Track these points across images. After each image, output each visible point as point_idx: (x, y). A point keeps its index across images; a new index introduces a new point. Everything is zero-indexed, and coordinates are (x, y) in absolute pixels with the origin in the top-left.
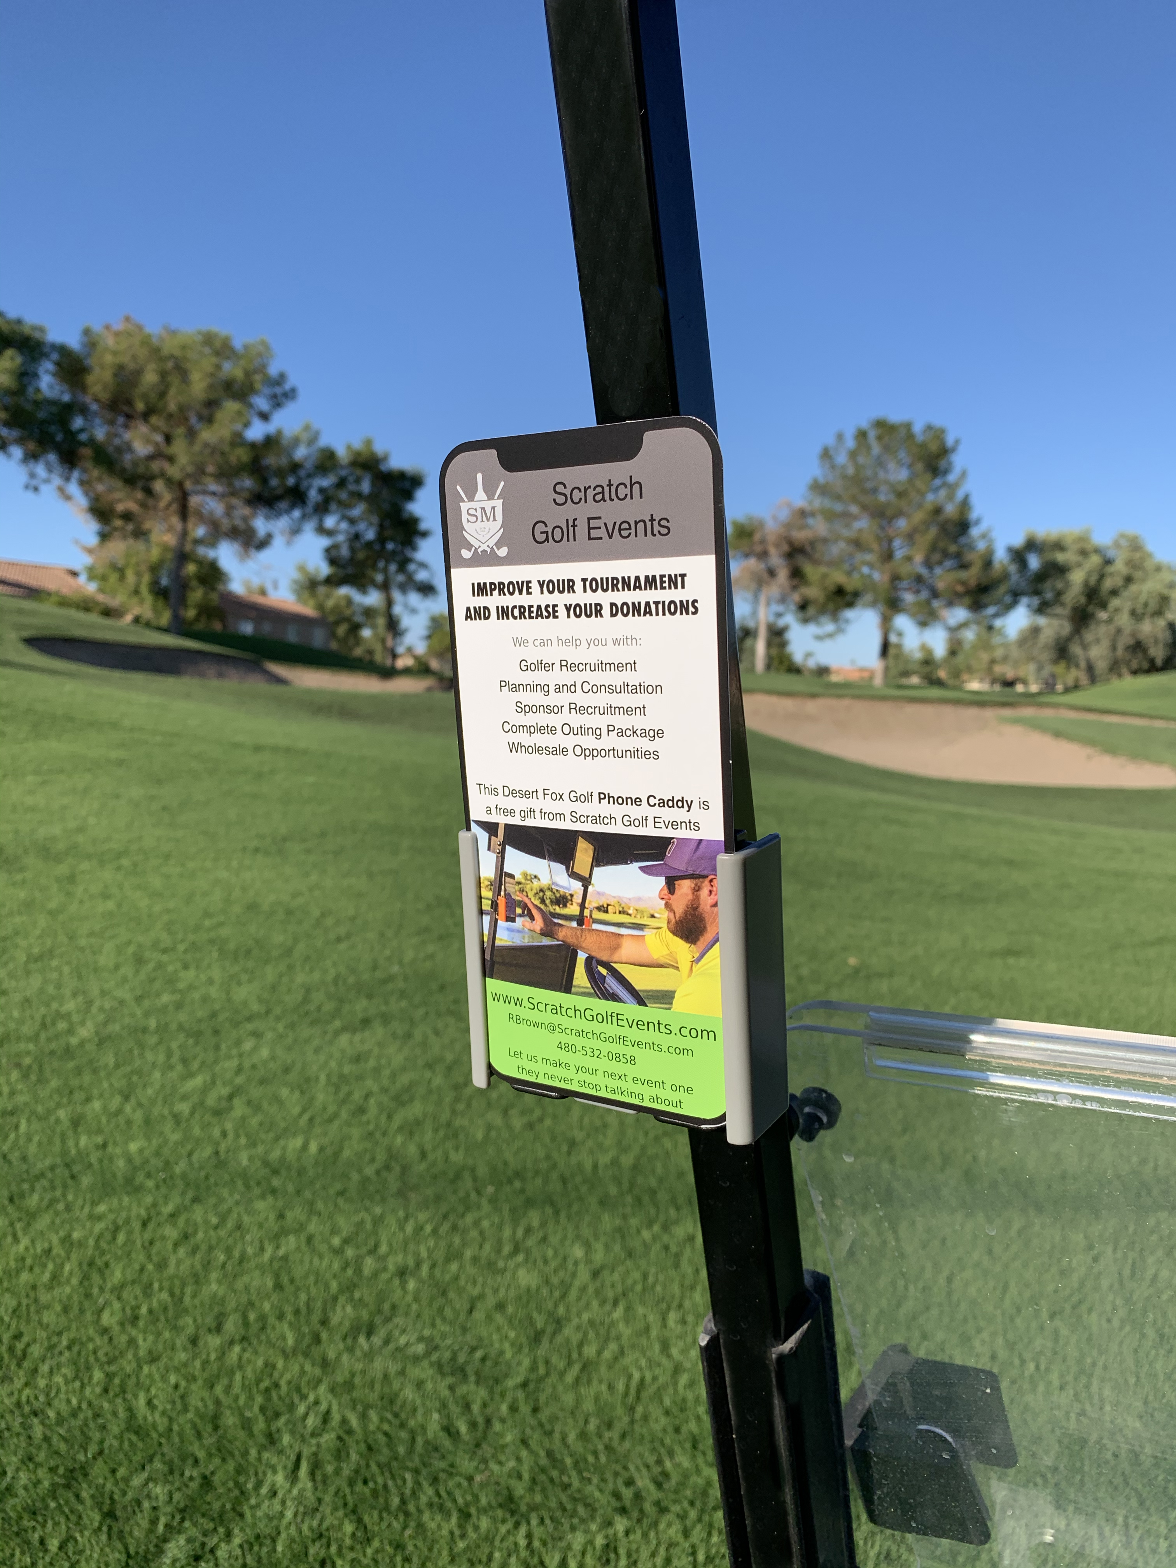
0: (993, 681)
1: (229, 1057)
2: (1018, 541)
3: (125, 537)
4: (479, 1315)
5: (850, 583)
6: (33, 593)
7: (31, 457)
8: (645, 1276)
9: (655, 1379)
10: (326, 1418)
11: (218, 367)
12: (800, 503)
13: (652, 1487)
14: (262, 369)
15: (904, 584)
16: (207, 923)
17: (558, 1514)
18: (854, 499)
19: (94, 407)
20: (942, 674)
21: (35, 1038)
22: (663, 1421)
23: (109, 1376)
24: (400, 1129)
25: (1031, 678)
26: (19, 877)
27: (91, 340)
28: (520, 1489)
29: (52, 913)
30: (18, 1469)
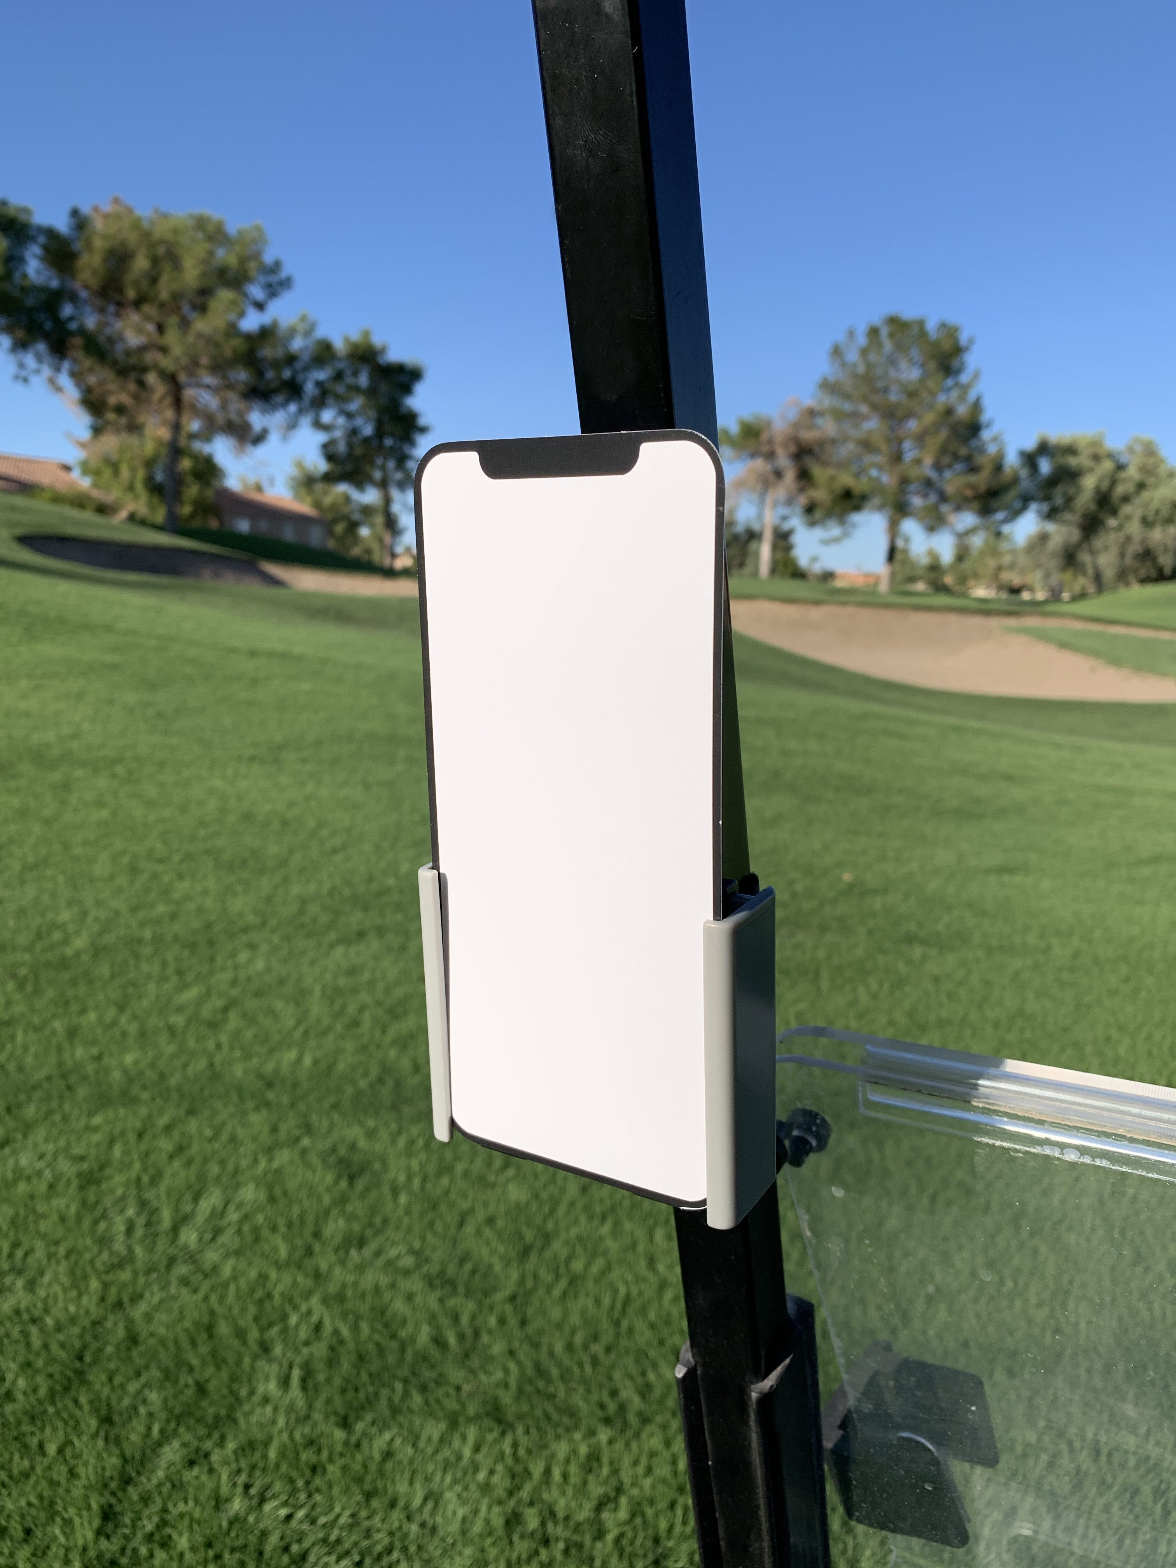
0: (1000, 588)
1: (223, 969)
2: (1030, 444)
3: (118, 431)
4: (469, 1229)
5: (859, 486)
6: (25, 488)
7: (20, 345)
9: (640, 1293)
10: (318, 1327)
11: (211, 253)
12: (809, 402)
13: (636, 1399)
14: (257, 256)
15: (913, 487)
16: (202, 833)
17: (543, 1423)
18: (864, 399)
19: (84, 294)
20: (948, 580)
21: (29, 948)
22: (648, 1334)
23: (106, 1285)
24: (394, 1042)
25: (1038, 586)
26: (13, 784)
27: (80, 221)
28: (506, 1398)
29: (47, 822)
30: (17, 1376)
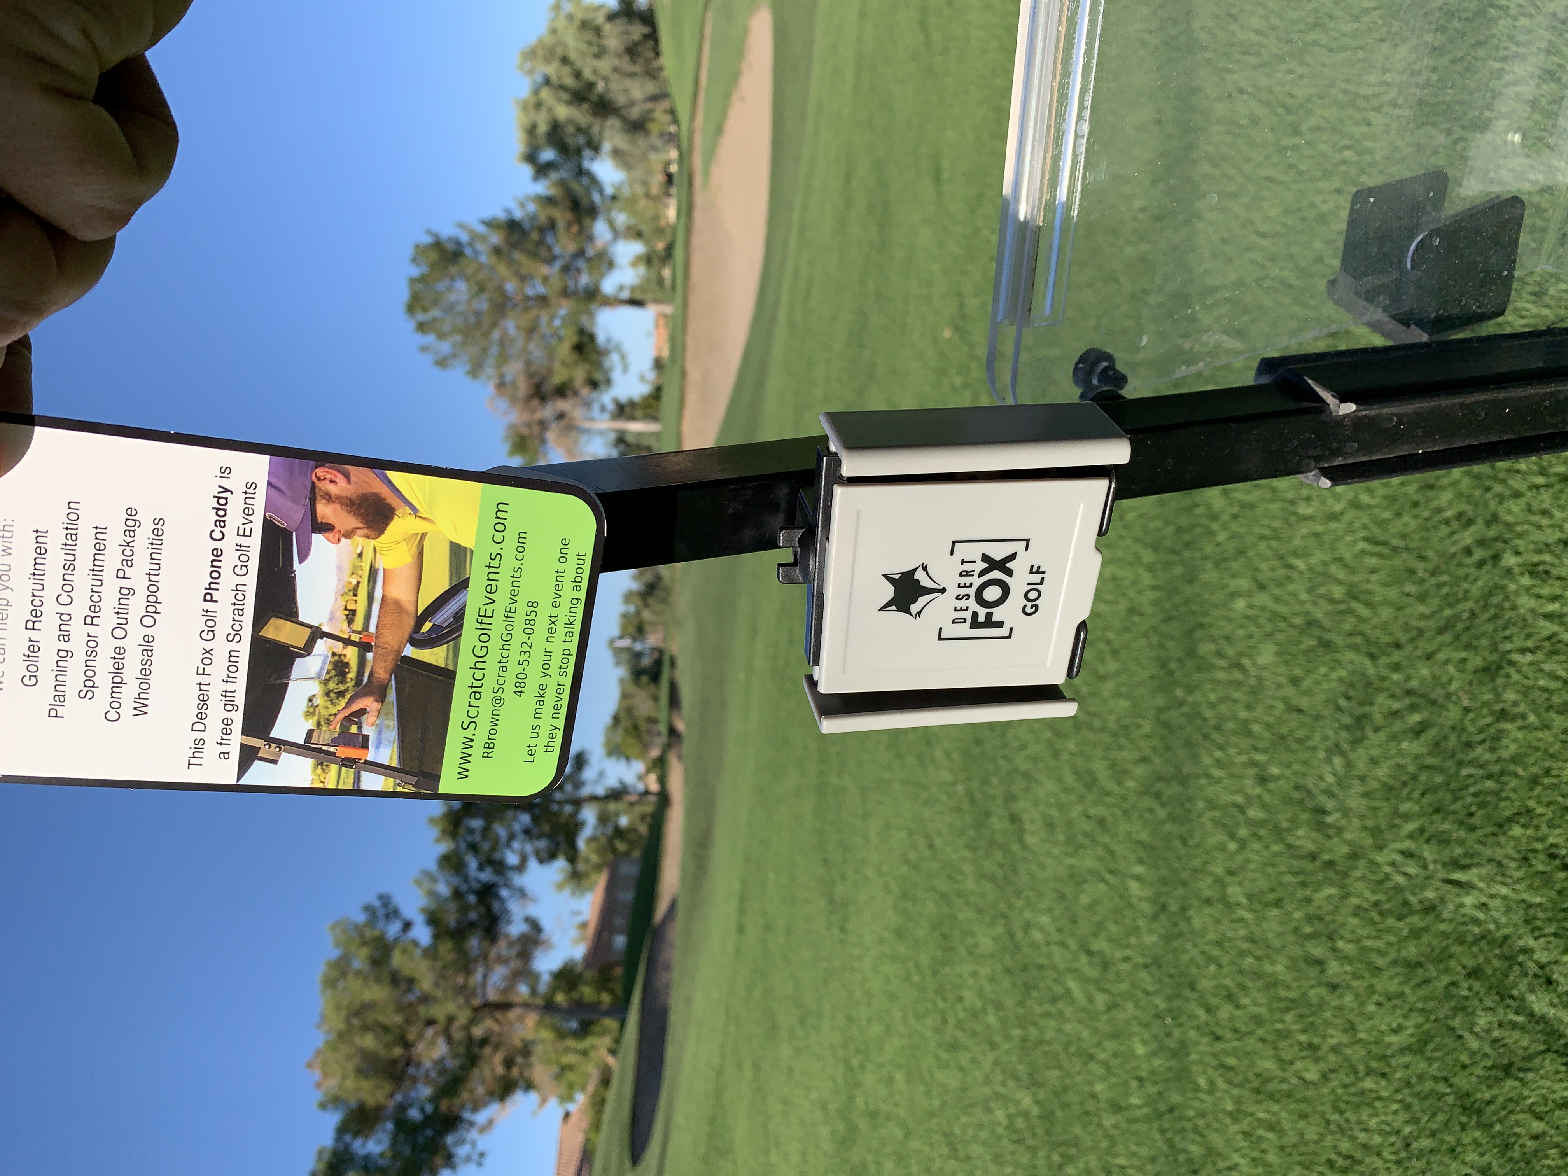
0: (667, 194)
1: (1050, 955)
2: (527, 170)
3: (530, 1065)
4: (1304, 702)
5: (570, 337)
6: (587, 1157)
7: (449, 1160)
8: (1263, 537)
9: (1365, 527)
10: (1408, 854)
11: (358, 973)
12: (490, 388)
13: (1473, 529)
14: (359, 929)
15: (571, 284)
16: (916, 978)
17: (1500, 623)
18: (486, 334)
19: (399, 1097)
20: (660, 246)
21: (1033, 1150)
22: (1406, 518)
23: (1369, 1072)
24: (1119, 783)
25: (664, 157)
26: (872, 1168)
27: (332, 1102)
28: (1476, 661)
29: (908, 1134)
30: (1464, 1162)
